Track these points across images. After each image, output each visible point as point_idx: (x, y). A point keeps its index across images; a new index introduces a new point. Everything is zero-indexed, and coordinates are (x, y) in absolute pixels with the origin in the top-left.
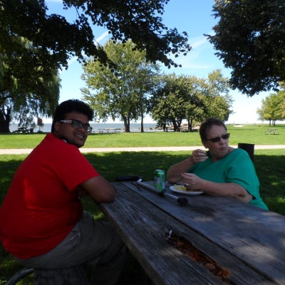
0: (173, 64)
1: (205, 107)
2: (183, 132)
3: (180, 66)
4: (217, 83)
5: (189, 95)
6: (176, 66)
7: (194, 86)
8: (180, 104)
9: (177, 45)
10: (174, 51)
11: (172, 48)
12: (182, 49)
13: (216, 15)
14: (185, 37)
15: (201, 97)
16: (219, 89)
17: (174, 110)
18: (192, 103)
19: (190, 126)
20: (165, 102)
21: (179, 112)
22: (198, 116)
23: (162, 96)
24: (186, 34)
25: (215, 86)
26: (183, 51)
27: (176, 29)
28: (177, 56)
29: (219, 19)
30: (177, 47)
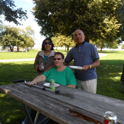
0: (19, 23)
1: (25, 41)
2: (15, 52)
3: (22, 25)
4: (29, 31)
5: (17, 36)
6: (20, 24)
7: (19, 32)
8: (13, 39)
9: (22, 15)
10: (20, 18)
11: (19, 16)
12: (24, 17)
13: (34, 3)
14: (26, 12)
15: (22, 37)
16: (30, 34)
17: (11, 42)
18: (19, 39)
19: (18, 49)
20: (6, 38)
21: (13, 43)
22: (22, 45)
23: (4, 35)
24: (26, 11)
25: (29, 32)
26: (24, 18)
27: (22, 8)
28: (21, 20)
29: (35, 5)
30: (21, 16)
